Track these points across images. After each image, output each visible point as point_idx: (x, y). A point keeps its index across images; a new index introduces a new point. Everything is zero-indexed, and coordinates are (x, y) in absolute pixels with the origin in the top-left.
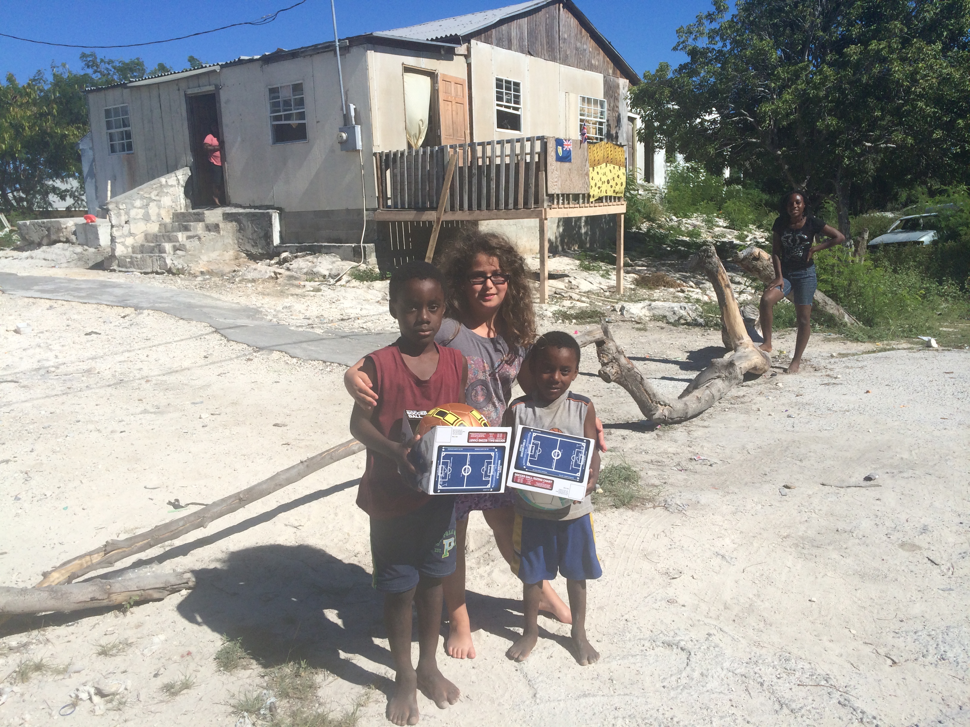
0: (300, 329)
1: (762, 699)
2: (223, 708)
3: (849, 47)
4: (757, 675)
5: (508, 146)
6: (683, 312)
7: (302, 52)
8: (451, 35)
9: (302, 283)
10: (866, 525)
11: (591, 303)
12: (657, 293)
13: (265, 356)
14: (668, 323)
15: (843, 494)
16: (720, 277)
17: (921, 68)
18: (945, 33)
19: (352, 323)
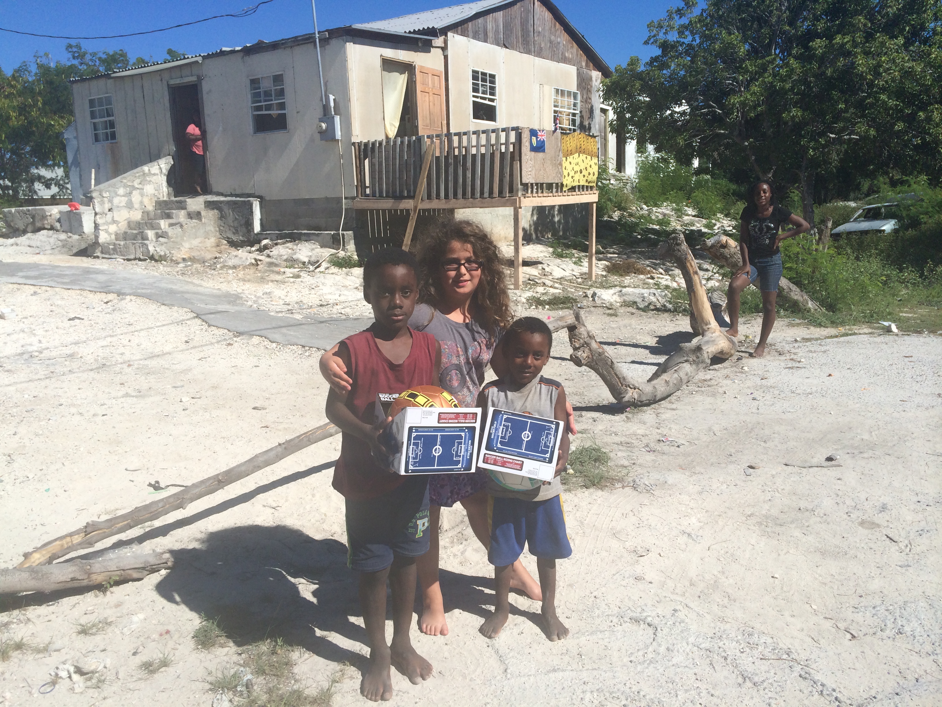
0: (280, 315)
1: (725, 673)
2: (201, 685)
3: (814, 41)
4: (721, 650)
5: (483, 137)
6: (653, 299)
7: (283, 44)
8: (428, 28)
9: (282, 270)
10: (827, 503)
11: (564, 290)
12: (627, 280)
13: (245, 341)
14: (638, 308)
15: (805, 474)
16: (688, 265)
17: (884, 62)
18: (907, 28)
19: (331, 309)
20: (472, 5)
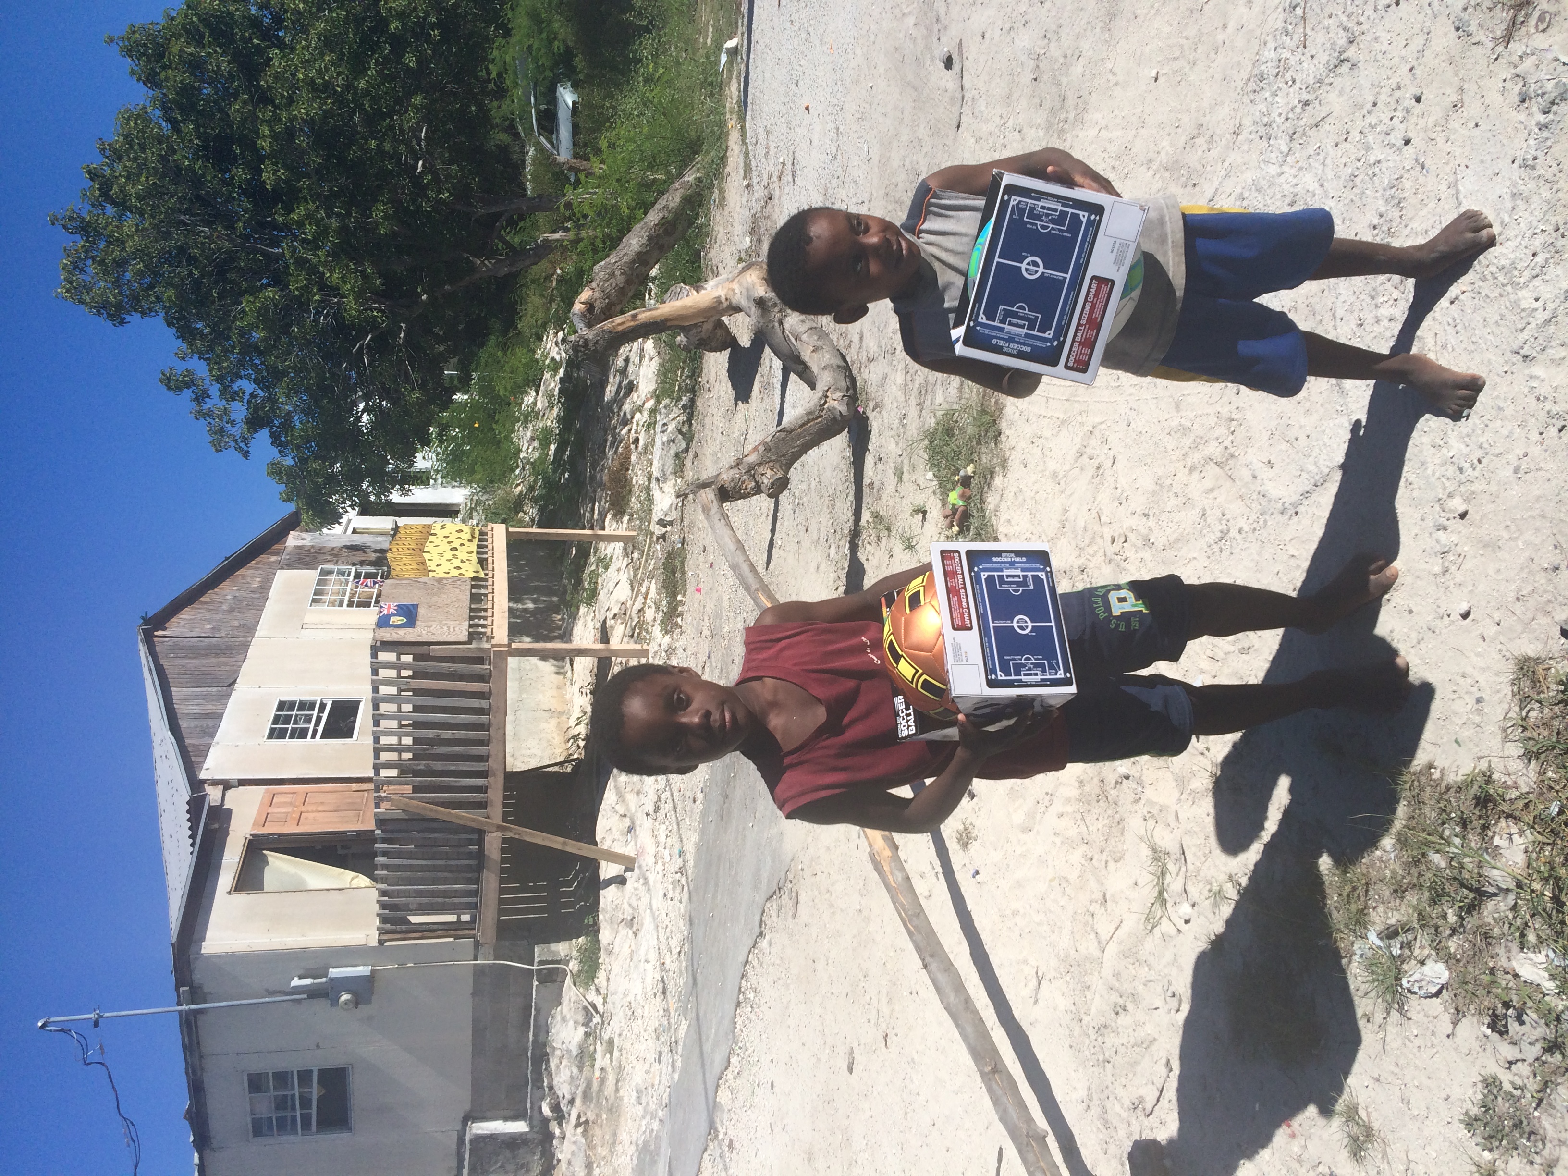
0: (679, 1064)
1: (1332, 97)
2: (1392, 1030)
3: (264, 182)
4: (1290, 115)
5: (384, 708)
6: (671, 427)
7: (194, 1072)
8: (188, 812)
9: (597, 1073)
10: (1026, 40)
11: (651, 577)
12: (638, 479)
13: (726, 1116)
14: (687, 450)
15: (974, 92)
16: (620, 328)
17: (307, 75)
18: (256, 41)
19: (671, 973)
20: (156, 740)
